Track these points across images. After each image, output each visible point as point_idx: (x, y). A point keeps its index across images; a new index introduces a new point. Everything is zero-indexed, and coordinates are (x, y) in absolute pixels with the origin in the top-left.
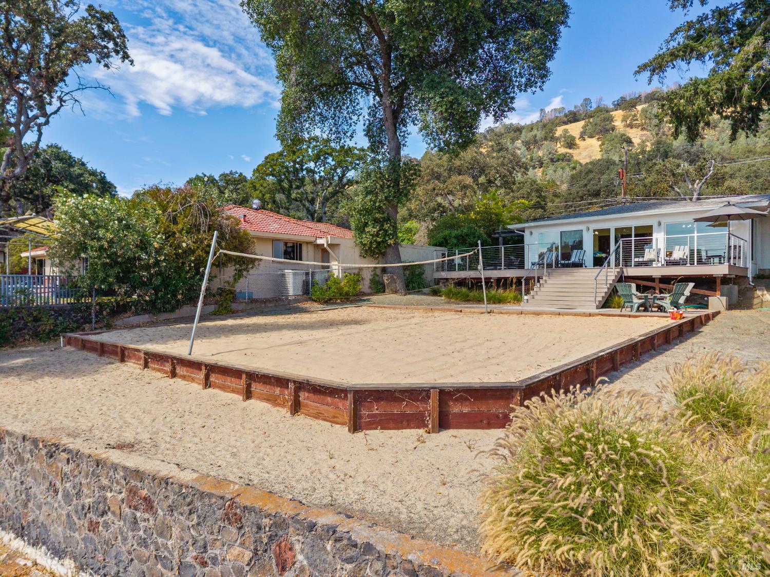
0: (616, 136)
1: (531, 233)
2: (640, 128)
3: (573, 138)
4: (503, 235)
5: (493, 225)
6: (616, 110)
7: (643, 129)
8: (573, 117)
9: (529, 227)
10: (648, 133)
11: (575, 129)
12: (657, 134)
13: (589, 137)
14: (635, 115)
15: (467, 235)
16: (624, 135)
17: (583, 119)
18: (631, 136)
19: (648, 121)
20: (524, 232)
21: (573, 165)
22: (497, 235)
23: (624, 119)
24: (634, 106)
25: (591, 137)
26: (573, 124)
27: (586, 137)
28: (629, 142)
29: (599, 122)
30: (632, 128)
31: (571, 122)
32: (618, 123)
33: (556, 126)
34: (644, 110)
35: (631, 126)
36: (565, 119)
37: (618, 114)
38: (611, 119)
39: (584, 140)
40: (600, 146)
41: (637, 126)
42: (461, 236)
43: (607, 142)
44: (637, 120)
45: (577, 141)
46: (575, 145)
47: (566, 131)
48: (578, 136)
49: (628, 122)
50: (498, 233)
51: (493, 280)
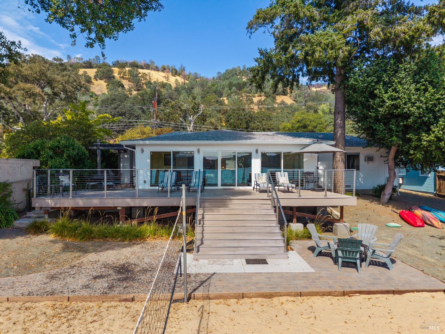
0: (116, 82)
1: (143, 151)
2: (128, 80)
3: (90, 78)
4: (101, 148)
5: (88, 137)
6: (114, 67)
7: (129, 81)
8: (89, 65)
9: (140, 145)
10: (132, 84)
11: (92, 72)
12: (137, 85)
13: (100, 79)
14: (125, 73)
15: (65, 147)
16: (120, 82)
17: (95, 68)
18: (124, 83)
19: (132, 77)
20: (134, 148)
21: (91, 94)
22: (95, 148)
23: (119, 73)
24: (124, 67)
25: (101, 79)
26: (89, 69)
27: (98, 79)
28: (123, 86)
29: (105, 72)
30: (123, 79)
31: (88, 68)
32: (116, 75)
33: (78, 68)
34: (129, 71)
35: (123, 78)
36: (85, 65)
37: (116, 70)
38: (112, 72)
39: (97, 80)
40: (107, 86)
41: (126, 79)
42: (58, 147)
43: (110, 84)
44: (126, 75)
45: (93, 80)
46: (91, 82)
47: (85, 72)
48: (93, 77)
49: (121, 75)
50: (96, 145)
51: (120, 208)
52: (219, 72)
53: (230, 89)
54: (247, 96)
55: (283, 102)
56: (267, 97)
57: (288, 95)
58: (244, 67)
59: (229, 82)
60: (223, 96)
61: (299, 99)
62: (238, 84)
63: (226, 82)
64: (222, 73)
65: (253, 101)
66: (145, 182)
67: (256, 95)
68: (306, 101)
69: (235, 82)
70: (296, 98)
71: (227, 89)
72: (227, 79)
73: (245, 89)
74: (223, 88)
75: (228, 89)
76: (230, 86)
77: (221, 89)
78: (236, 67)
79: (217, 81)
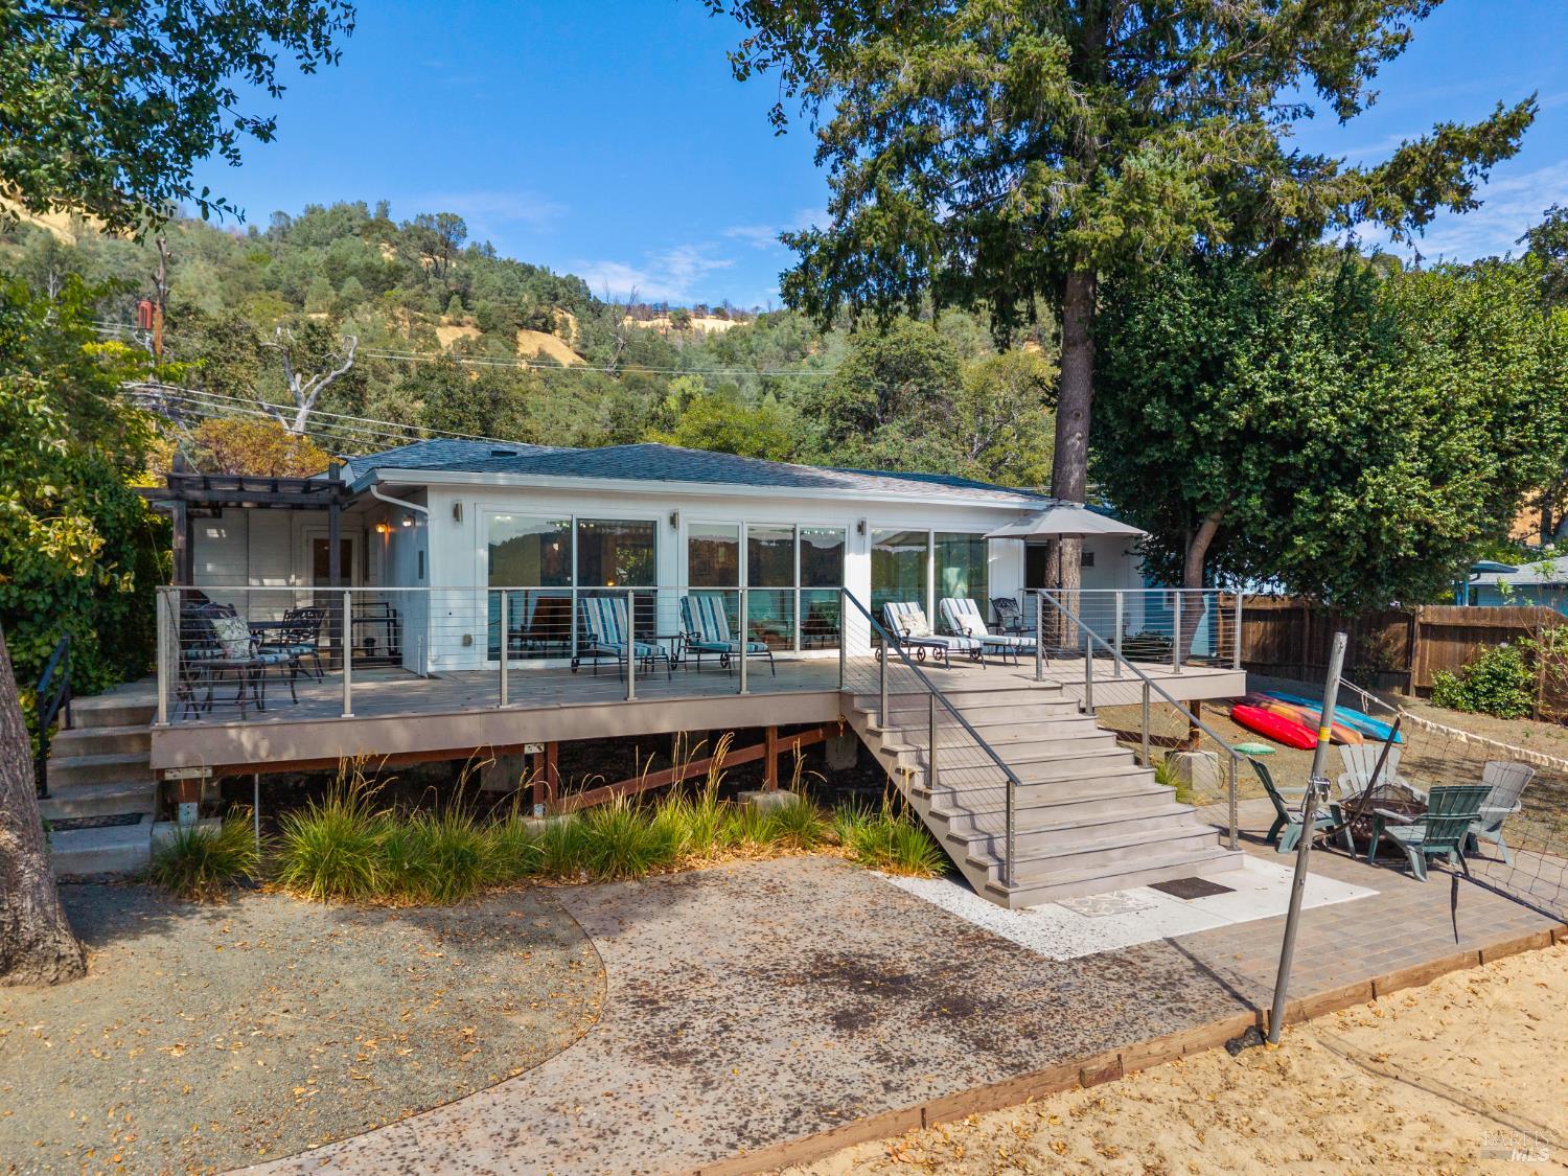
1: (457, 513)
9: (445, 488)
51: (535, 750)
52: (280, 214)
53: (337, 284)
54: (414, 320)
55: (543, 357)
56: (484, 331)
57: (557, 332)
58: (384, 209)
59: (326, 257)
60: (307, 308)
61: (600, 352)
62: (369, 268)
63: (317, 256)
64: (293, 216)
65: (436, 340)
66: (467, 641)
67: (444, 319)
68: (620, 361)
69: (355, 260)
70: (585, 347)
71: (321, 281)
72: (316, 244)
73: (398, 290)
74: (302, 278)
75: (327, 281)
76: (336, 272)
77: (296, 280)
78: (349, 203)
79: (273, 245)
